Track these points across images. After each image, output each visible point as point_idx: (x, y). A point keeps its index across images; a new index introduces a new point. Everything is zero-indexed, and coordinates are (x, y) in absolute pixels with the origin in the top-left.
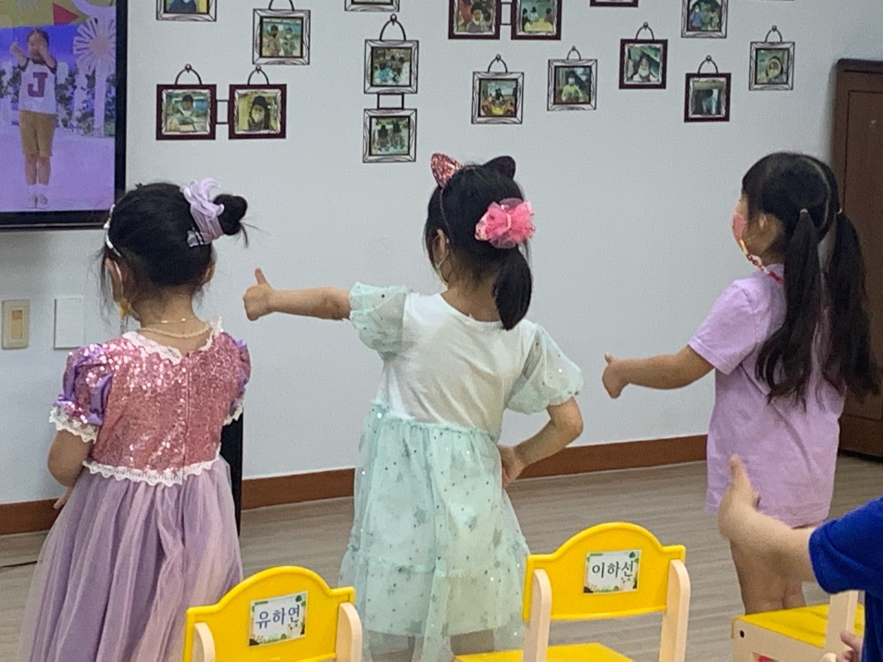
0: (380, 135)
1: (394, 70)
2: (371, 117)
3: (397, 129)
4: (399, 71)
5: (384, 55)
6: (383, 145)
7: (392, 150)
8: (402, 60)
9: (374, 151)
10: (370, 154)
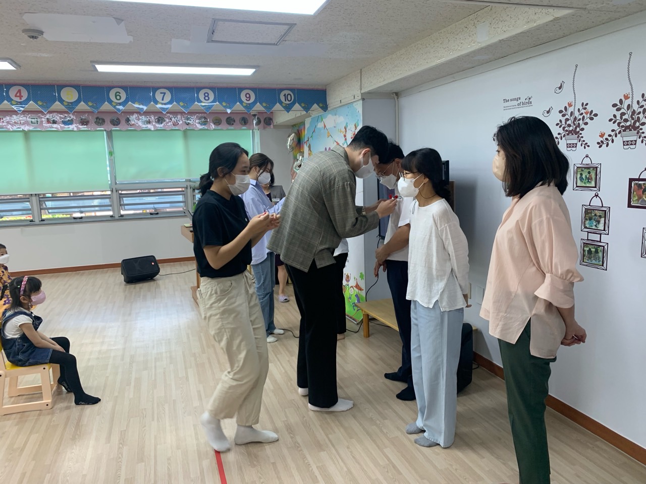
0: (588, 253)
1: (596, 221)
2: (584, 243)
3: (597, 252)
4: (599, 222)
5: (591, 213)
6: (590, 258)
7: (594, 262)
8: (600, 217)
9: (585, 260)
10: (583, 262)
